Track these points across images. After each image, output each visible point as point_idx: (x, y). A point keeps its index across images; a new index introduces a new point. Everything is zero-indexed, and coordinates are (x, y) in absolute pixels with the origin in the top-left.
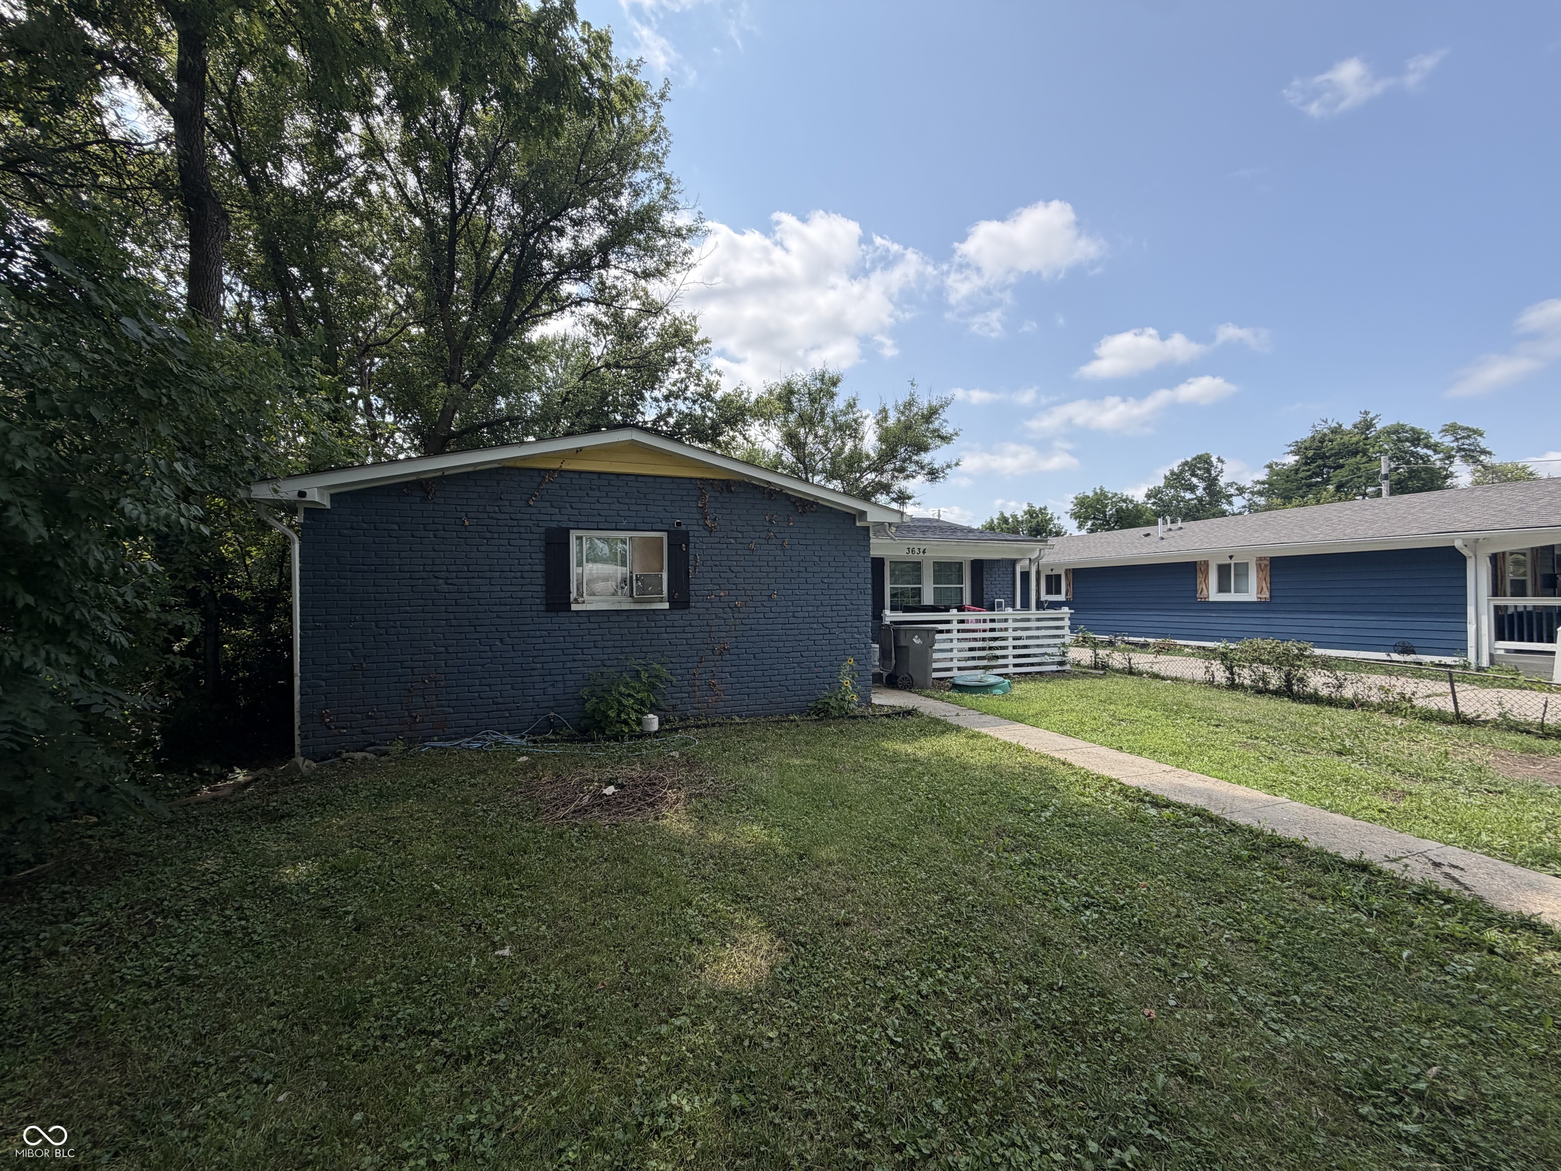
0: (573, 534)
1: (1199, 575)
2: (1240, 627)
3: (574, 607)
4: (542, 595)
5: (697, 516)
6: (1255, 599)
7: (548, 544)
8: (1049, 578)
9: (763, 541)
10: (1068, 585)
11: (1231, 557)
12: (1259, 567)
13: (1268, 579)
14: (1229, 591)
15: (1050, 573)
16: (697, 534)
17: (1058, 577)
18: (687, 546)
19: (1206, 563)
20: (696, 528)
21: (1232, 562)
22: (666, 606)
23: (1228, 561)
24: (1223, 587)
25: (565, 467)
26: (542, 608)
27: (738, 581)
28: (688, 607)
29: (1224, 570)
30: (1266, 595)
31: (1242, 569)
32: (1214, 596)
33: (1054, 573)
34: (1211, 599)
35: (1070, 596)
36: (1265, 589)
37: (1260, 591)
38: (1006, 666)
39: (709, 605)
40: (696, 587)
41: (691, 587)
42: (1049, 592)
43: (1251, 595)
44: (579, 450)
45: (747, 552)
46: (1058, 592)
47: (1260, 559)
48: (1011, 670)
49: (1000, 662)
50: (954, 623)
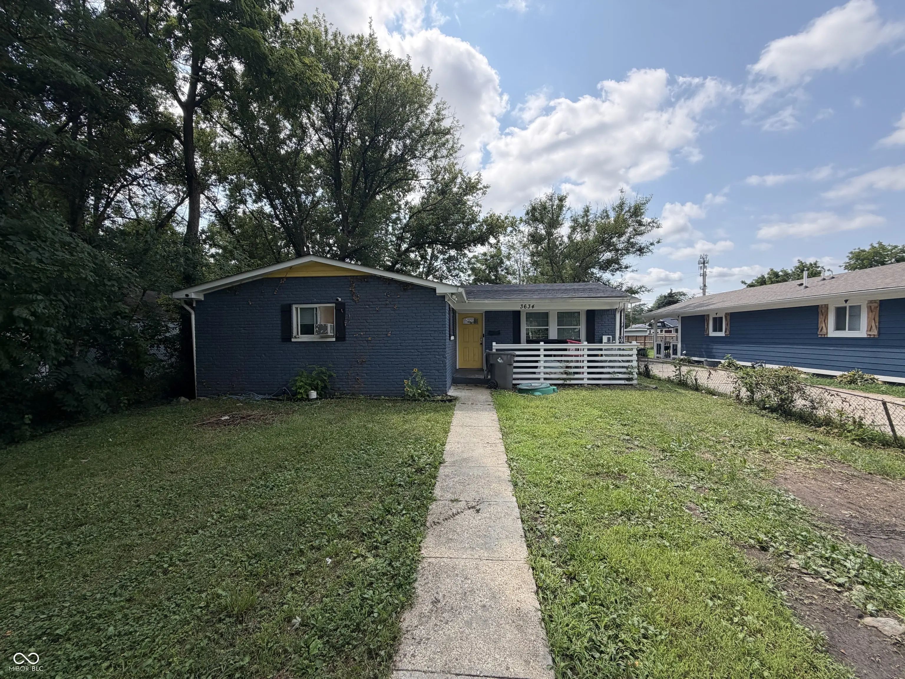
0: (294, 307)
1: (820, 316)
2: (853, 359)
3: (293, 340)
4: (280, 334)
5: (349, 295)
6: (865, 336)
7: (282, 311)
8: (715, 319)
9: (383, 306)
10: (727, 325)
11: (846, 301)
12: (870, 309)
13: (877, 319)
14: (845, 329)
15: (715, 316)
16: (349, 304)
17: (721, 318)
18: (344, 310)
19: (826, 307)
20: (349, 301)
21: (848, 305)
22: (334, 339)
23: (843, 304)
24: (840, 326)
25: (288, 276)
26: (280, 340)
27: (370, 327)
28: (344, 340)
29: (840, 312)
30: (875, 332)
31: (855, 311)
32: (832, 333)
33: (718, 316)
34: (829, 336)
35: (728, 333)
36: (874, 327)
37: (870, 329)
38: (582, 379)
39: (355, 339)
40: (348, 330)
41: (347, 330)
42: (715, 330)
43: (862, 333)
44: (291, 267)
45: (374, 312)
46: (721, 330)
47: (871, 302)
48: (586, 382)
49: (576, 376)
50: (542, 351)
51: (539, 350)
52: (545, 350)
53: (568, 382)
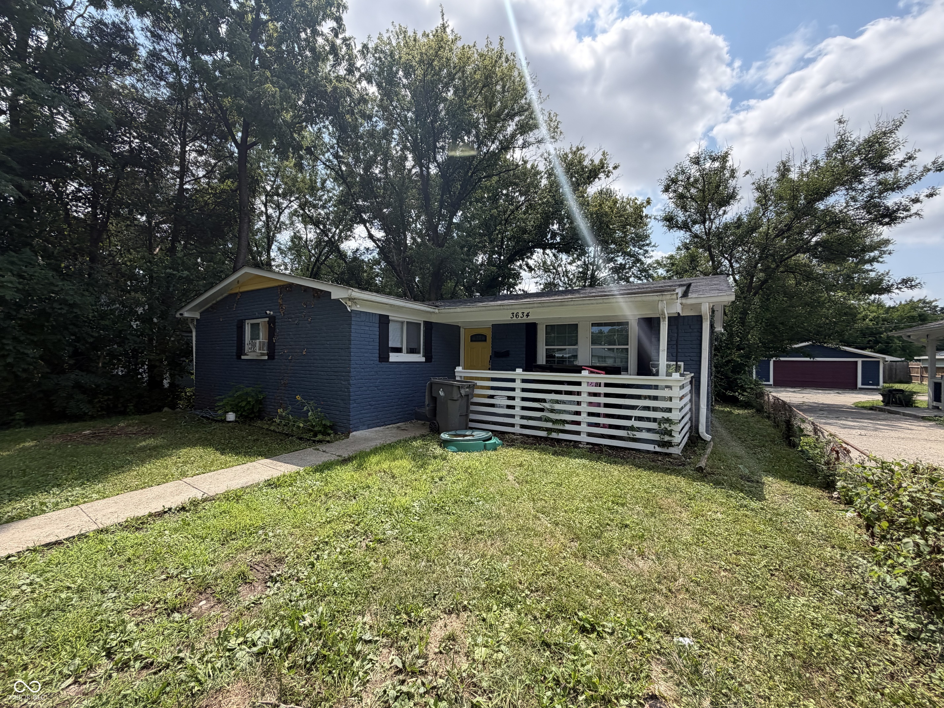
0: (247, 321)
3: (243, 357)
4: (236, 351)
5: (278, 307)
7: (238, 326)
9: (301, 318)
16: (278, 317)
18: (274, 324)
20: (277, 314)
22: (266, 358)
25: (241, 290)
26: (236, 357)
27: (291, 343)
38: (579, 433)
39: (281, 357)
40: (277, 347)
45: (295, 326)
48: (583, 438)
49: (568, 427)
50: (518, 382)
51: (513, 380)
52: (524, 381)
53: (554, 435)
